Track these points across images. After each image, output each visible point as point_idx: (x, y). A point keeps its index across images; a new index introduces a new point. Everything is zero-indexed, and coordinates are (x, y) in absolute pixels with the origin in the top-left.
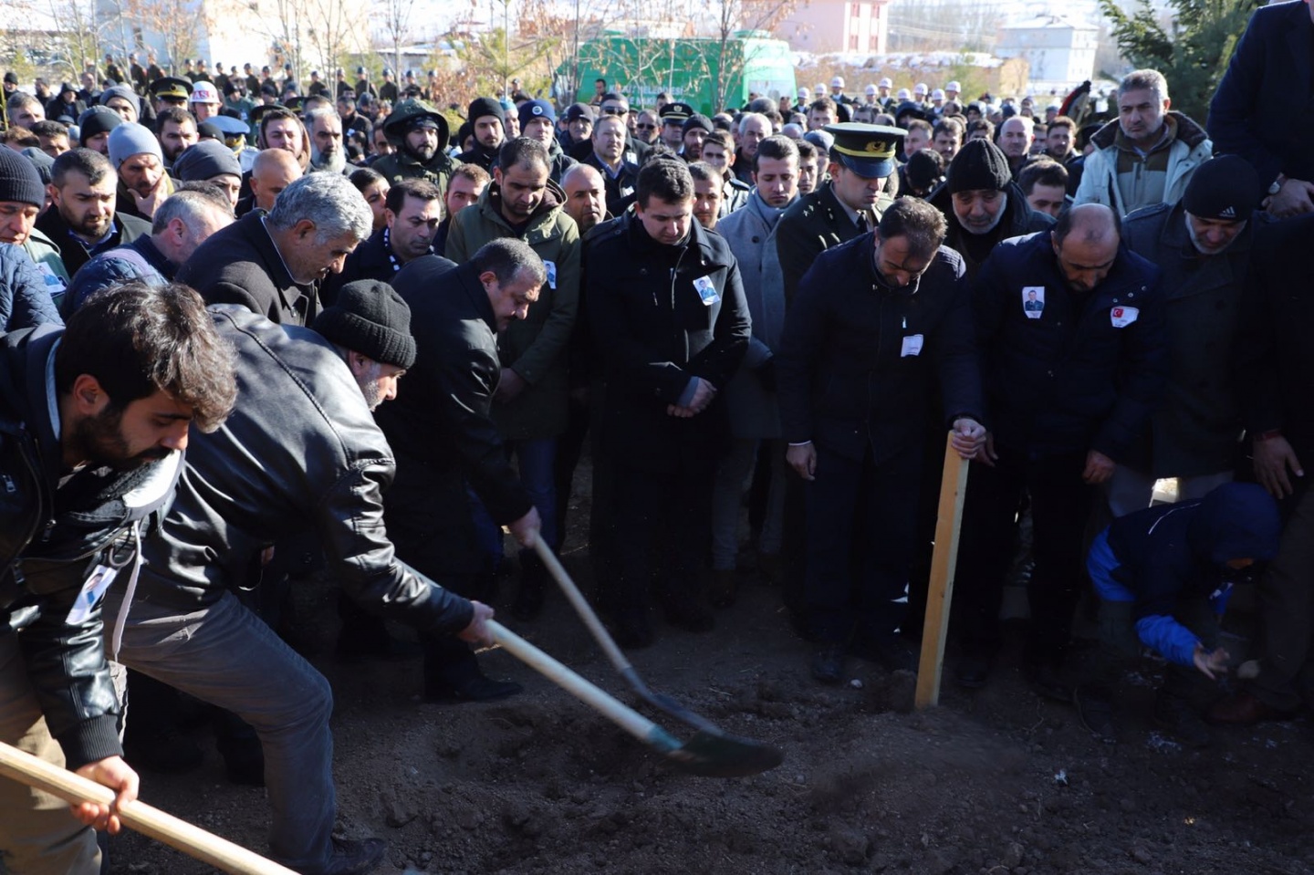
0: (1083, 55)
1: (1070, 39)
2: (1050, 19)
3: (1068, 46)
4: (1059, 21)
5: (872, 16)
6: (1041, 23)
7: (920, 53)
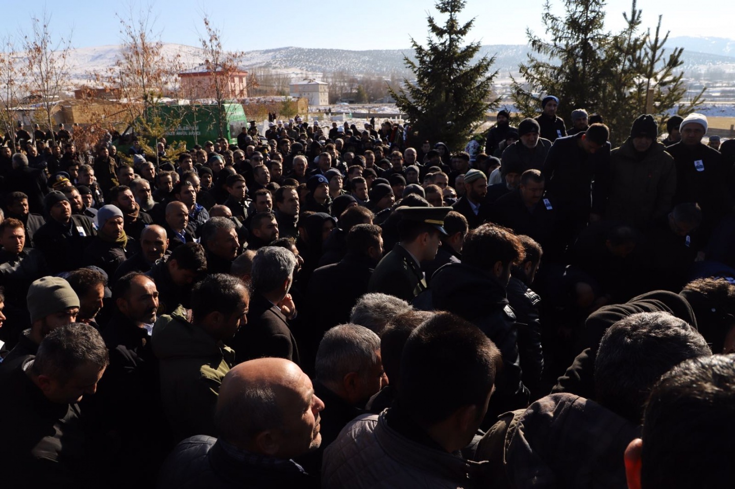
0: (324, 94)
1: (318, 88)
2: (309, 81)
3: (318, 91)
4: (313, 81)
5: (240, 82)
6: (306, 82)
7: (263, 97)
